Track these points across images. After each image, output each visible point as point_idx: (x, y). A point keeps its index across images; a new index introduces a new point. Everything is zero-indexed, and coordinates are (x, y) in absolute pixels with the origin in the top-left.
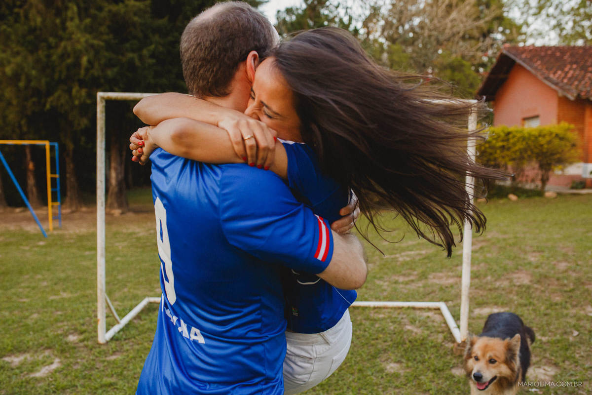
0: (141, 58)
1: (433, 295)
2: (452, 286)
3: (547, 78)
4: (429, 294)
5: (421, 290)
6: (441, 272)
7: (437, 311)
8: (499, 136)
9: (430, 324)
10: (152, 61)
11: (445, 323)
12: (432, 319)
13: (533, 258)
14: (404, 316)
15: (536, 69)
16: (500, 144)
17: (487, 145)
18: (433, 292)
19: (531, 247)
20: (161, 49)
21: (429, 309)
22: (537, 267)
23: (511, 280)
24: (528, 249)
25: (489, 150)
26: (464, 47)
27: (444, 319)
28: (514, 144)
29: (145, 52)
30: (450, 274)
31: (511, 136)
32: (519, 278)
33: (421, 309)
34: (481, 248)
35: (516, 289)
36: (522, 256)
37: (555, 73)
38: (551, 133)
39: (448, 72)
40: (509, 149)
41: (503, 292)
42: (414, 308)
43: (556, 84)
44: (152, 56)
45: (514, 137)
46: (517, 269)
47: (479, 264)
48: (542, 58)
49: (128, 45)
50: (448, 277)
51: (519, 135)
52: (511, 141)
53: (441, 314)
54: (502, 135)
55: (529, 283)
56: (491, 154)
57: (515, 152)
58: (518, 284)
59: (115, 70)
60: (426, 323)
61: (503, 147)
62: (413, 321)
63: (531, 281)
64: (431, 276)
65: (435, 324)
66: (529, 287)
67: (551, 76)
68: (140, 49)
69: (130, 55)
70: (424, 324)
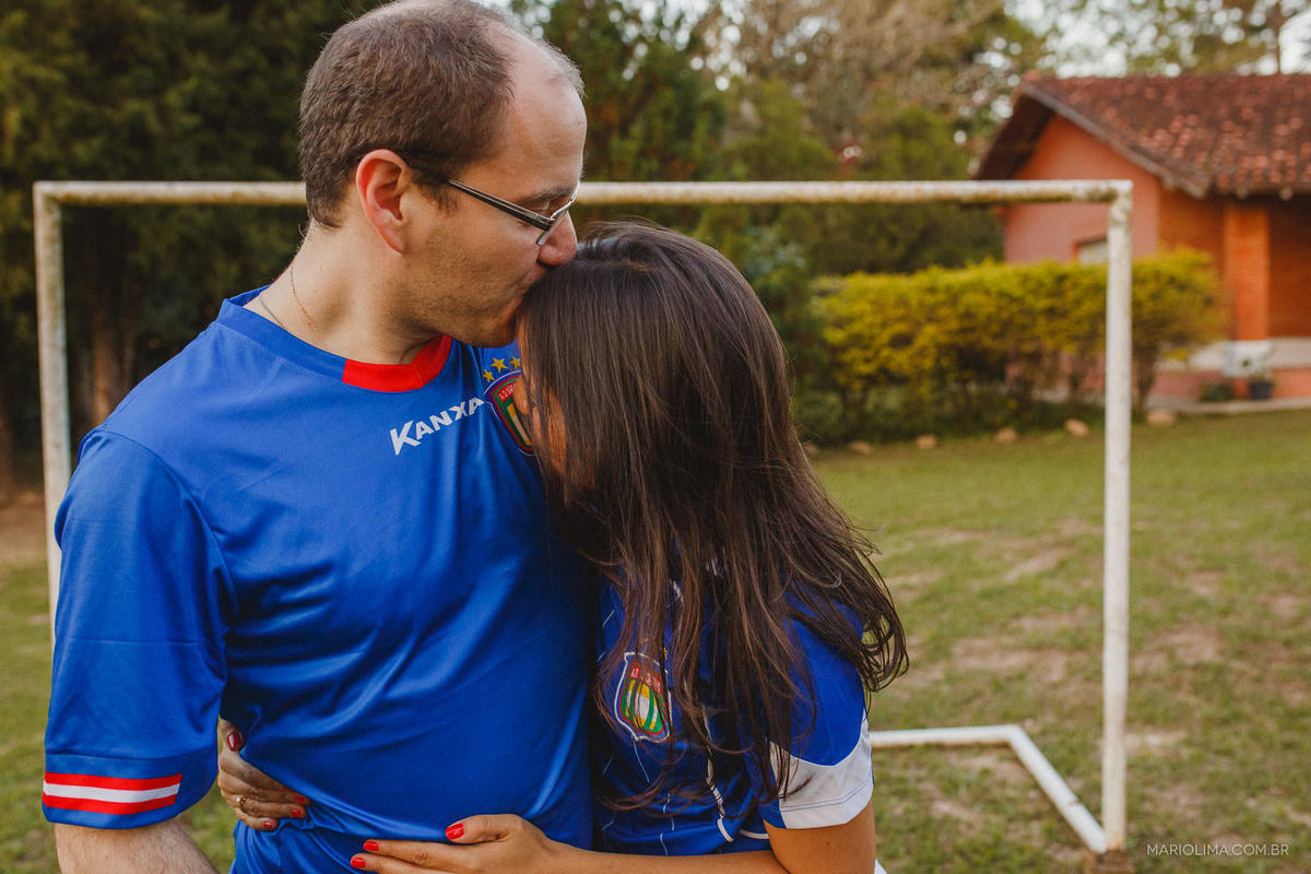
0: (163, 112)
1: (976, 704)
2: (1021, 677)
3: (1136, 148)
4: (967, 701)
5: (945, 689)
6: (980, 636)
7: (1003, 753)
8: (1040, 284)
9: (996, 792)
10: (190, 121)
11: (1037, 786)
12: (999, 776)
13: (1204, 588)
14: (923, 773)
15: (1106, 126)
16: (1043, 303)
17: (1015, 308)
18: (977, 694)
19: (1191, 557)
20: (213, 90)
21: (981, 748)
22: (1225, 613)
23: (1170, 652)
24: (1181, 562)
25: (1019, 320)
26: (925, 84)
27: (1031, 776)
28: (1078, 303)
29: (173, 98)
30: (1007, 640)
31: (1067, 284)
32: (1188, 646)
33: (960, 748)
34: (1062, 565)
35: (1188, 676)
36: (1175, 582)
37: (1151, 135)
38: (1157, 275)
39: (895, 142)
40: (1064, 315)
41: (1158, 687)
42: (941, 747)
43: (1159, 161)
44: (193, 107)
45: (1075, 285)
46: (1176, 620)
47: (1072, 610)
48: (1116, 103)
49: (125, 81)
50: (1006, 650)
51: (1086, 281)
52: (1071, 295)
53: (1017, 760)
54: (1048, 281)
55: (1219, 660)
56: (1024, 327)
57: (1078, 322)
58: (1190, 661)
59: (97, 143)
60: (986, 790)
61: (1051, 312)
62: (951, 788)
63: (1221, 653)
64: (958, 650)
65: (1011, 793)
66: (1220, 671)
67: (1144, 142)
68: (155, 92)
69: (133, 106)
70: (983, 795)
